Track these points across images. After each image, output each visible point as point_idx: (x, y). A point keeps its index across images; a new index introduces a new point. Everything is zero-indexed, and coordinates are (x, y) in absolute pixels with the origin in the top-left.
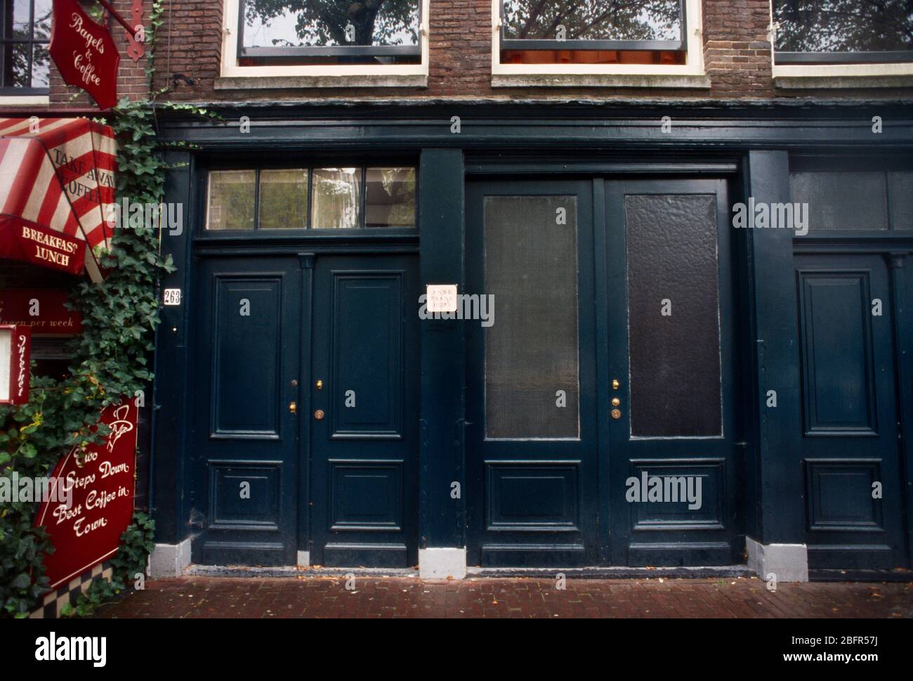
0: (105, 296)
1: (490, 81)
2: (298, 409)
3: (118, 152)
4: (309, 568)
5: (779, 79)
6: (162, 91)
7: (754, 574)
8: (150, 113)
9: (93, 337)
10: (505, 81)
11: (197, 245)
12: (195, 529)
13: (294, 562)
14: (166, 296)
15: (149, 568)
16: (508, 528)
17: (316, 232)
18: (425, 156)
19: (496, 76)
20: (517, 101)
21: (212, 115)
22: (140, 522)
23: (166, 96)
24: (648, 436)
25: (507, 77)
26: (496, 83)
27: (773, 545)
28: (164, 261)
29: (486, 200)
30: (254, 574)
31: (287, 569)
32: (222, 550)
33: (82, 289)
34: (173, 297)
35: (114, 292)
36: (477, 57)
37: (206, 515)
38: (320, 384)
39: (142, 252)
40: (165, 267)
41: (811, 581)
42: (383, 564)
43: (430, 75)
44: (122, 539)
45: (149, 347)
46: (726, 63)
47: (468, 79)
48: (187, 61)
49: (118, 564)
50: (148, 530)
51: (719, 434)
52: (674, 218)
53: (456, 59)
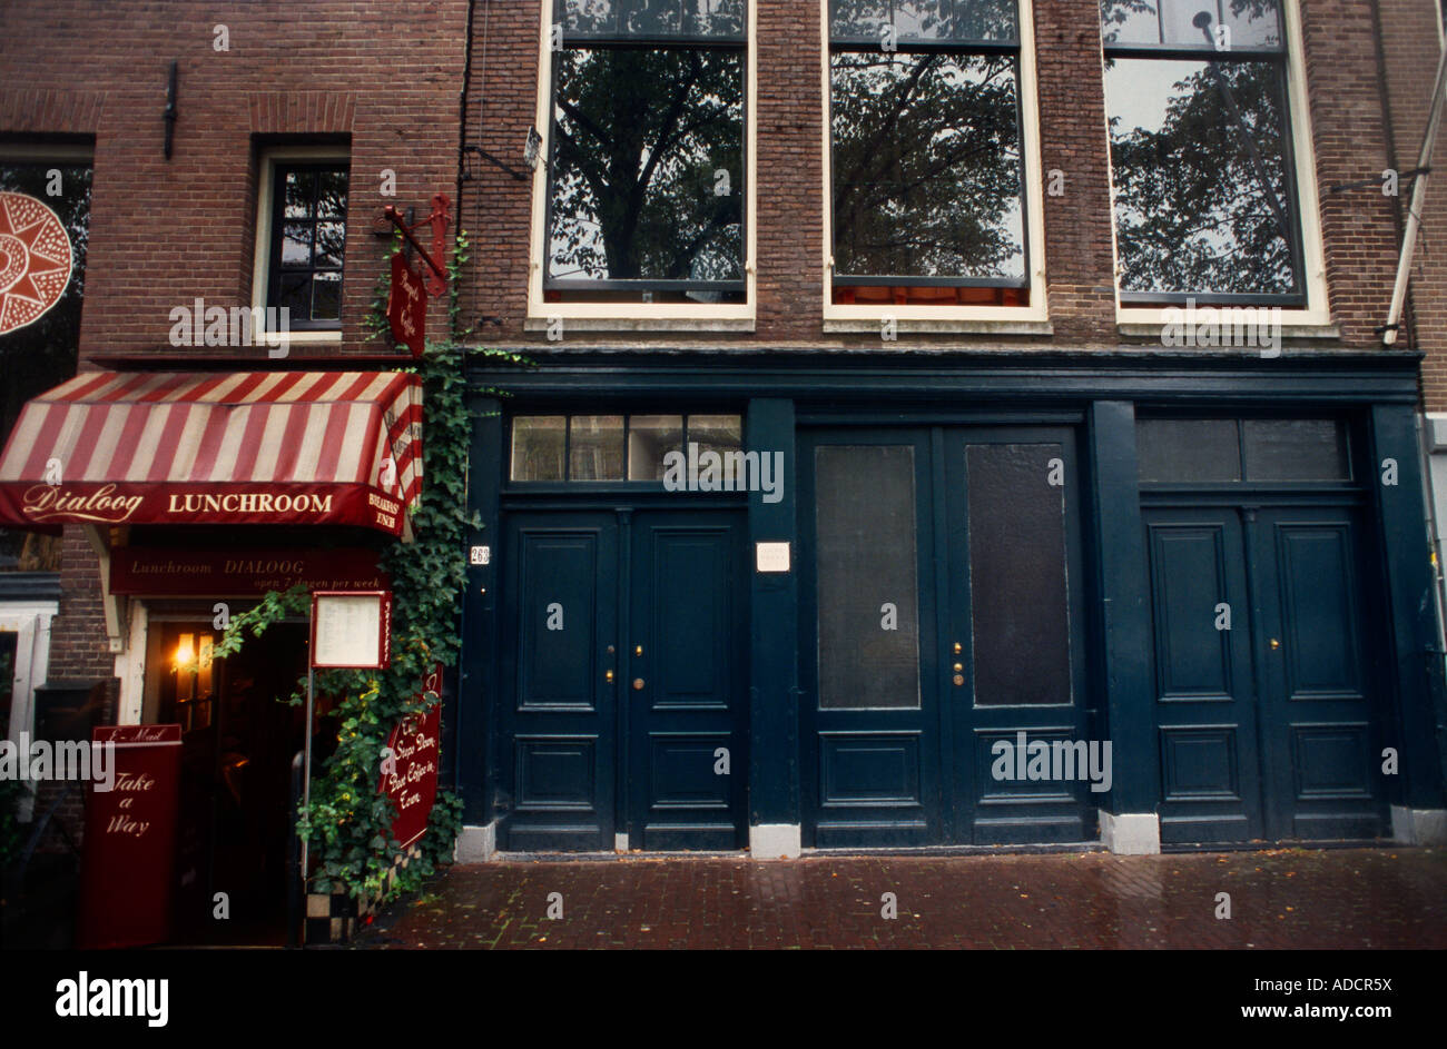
0: (419, 558)
1: (822, 325)
2: (615, 678)
3: (425, 401)
4: (628, 852)
5: (1124, 325)
6: (468, 331)
7: (1106, 849)
8: (458, 358)
9: (408, 599)
10: (838, 326)
11: (505, 498)
12: (500, 811)
13: (611, 846)
14: (473, 555)
15: (456, 852)
16: (845, 804)
17: (633, 484)
18: (755, 406)
19: (828, 320)
20: (851, 350)
21: (525, 361)
22: (448, 801)
23: (472, 338)
24: (993, 704)
25: (840, 322)
26: (828, 328)
27: (1124, 816)
28: (471, 516)
29: (817, 449)
30: (570, 859)
31: (604, 853)
32: (531, 834)
33: (395, 549)
34: (481, 555)
35: (426, 552)
36: (808, 300)
37: (514, 796)
38: (639, 649)
39: (450, 509)
40: (474, 523)
41: (1162, 853)
42: (710, 845)
43: (758, 317)
44: (430, 818)
45: (456, 610)
46: (1068, 308)
47: (798, 323)
48: (495, 299)
49: (428, 846)
50: (457, 809)
51: (1068, 701)
52: (1017, 469)
53: (785, 301)
